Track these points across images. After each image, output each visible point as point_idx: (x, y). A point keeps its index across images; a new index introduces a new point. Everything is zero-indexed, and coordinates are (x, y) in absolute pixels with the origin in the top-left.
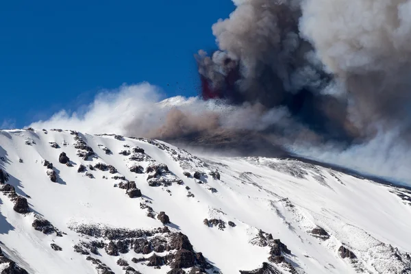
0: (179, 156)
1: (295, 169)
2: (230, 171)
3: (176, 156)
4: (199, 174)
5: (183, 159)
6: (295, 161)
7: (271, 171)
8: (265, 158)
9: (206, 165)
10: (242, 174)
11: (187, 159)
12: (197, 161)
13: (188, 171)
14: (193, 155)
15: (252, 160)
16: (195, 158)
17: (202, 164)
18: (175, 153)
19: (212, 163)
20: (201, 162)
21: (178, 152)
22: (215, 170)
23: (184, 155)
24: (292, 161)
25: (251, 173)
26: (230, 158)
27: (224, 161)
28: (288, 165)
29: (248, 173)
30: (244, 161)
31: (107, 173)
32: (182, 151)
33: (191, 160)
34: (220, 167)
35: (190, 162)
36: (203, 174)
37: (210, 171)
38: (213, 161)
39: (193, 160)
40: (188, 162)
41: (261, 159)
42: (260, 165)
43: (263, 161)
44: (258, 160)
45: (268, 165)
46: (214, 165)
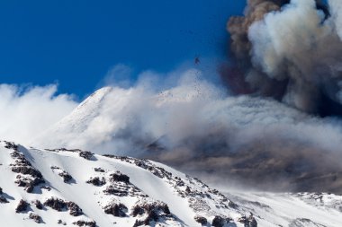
0: (188, 189)
2: (272, 216)
3: (183, 189)
4: (222, 220)
5: (194, 194)
8: (332, 195)
9: (233, 206)
10: (294, 222)
11: (201, 194)
12: (218, 198)
13: (203, 214)
14: (212, 189)
15: (312, 197)
16: (216, 192)
17: (227, 203)
18: (181, 184)
19: (244, 202)
20: (224, 200)
21: (187, 182)
22: (248, 215)
23: (196, 187)
25: (308, 220)
27: (262, 200)
29: (303, 220)
30: (297, 199)
31: (66, 215)
32: (194, 181)
33: (208, 196)
34: (257, 209)
35: (206, 199)
36: (229, 220)
37: (240, 216)
38: (244, 198)
39: (212, 195)
40: (203, 199)
41: (326, 196)
42: (324, 207)
43: (330, 200)
44: (321, 198)
45: (338, 206)
46: (247, 206)
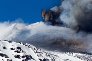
0: (37, 51)
1: (89, 59)
2: (59, 59)
3: (35, 51)
4: (46, 59)
6: (90, 55)
7: (78, 59)
8: (75, 53)
9: (49, 56)
10: (65, 60)
11: (40, 52)
13: (41, 58)
14: (43, 51)
15: (70, 54)
16: (44, 52)
17: (47, 55)
18: (35, 50)
19: (52, 55)
21: (36, 49)
22: (53, 58)
24: (88, 55)
25: (69, 60)
26: (59, 53)
27: (57, 54)
28: (86, 57)
29: (67, 60)
30: (66, 54)
32: (38, 49)
33: (42, 53)
34: (55, 57)
35: (42, 54)
36: (48, 59)
37: (50, 58)
38: (52, 54)
39: (43, 53)
40: (41, 54)
41: (73, 54)
42: (73, 56)
43: (75, 54)
44: (72, 54)
45: (77, 56)
46: (52, 56)
